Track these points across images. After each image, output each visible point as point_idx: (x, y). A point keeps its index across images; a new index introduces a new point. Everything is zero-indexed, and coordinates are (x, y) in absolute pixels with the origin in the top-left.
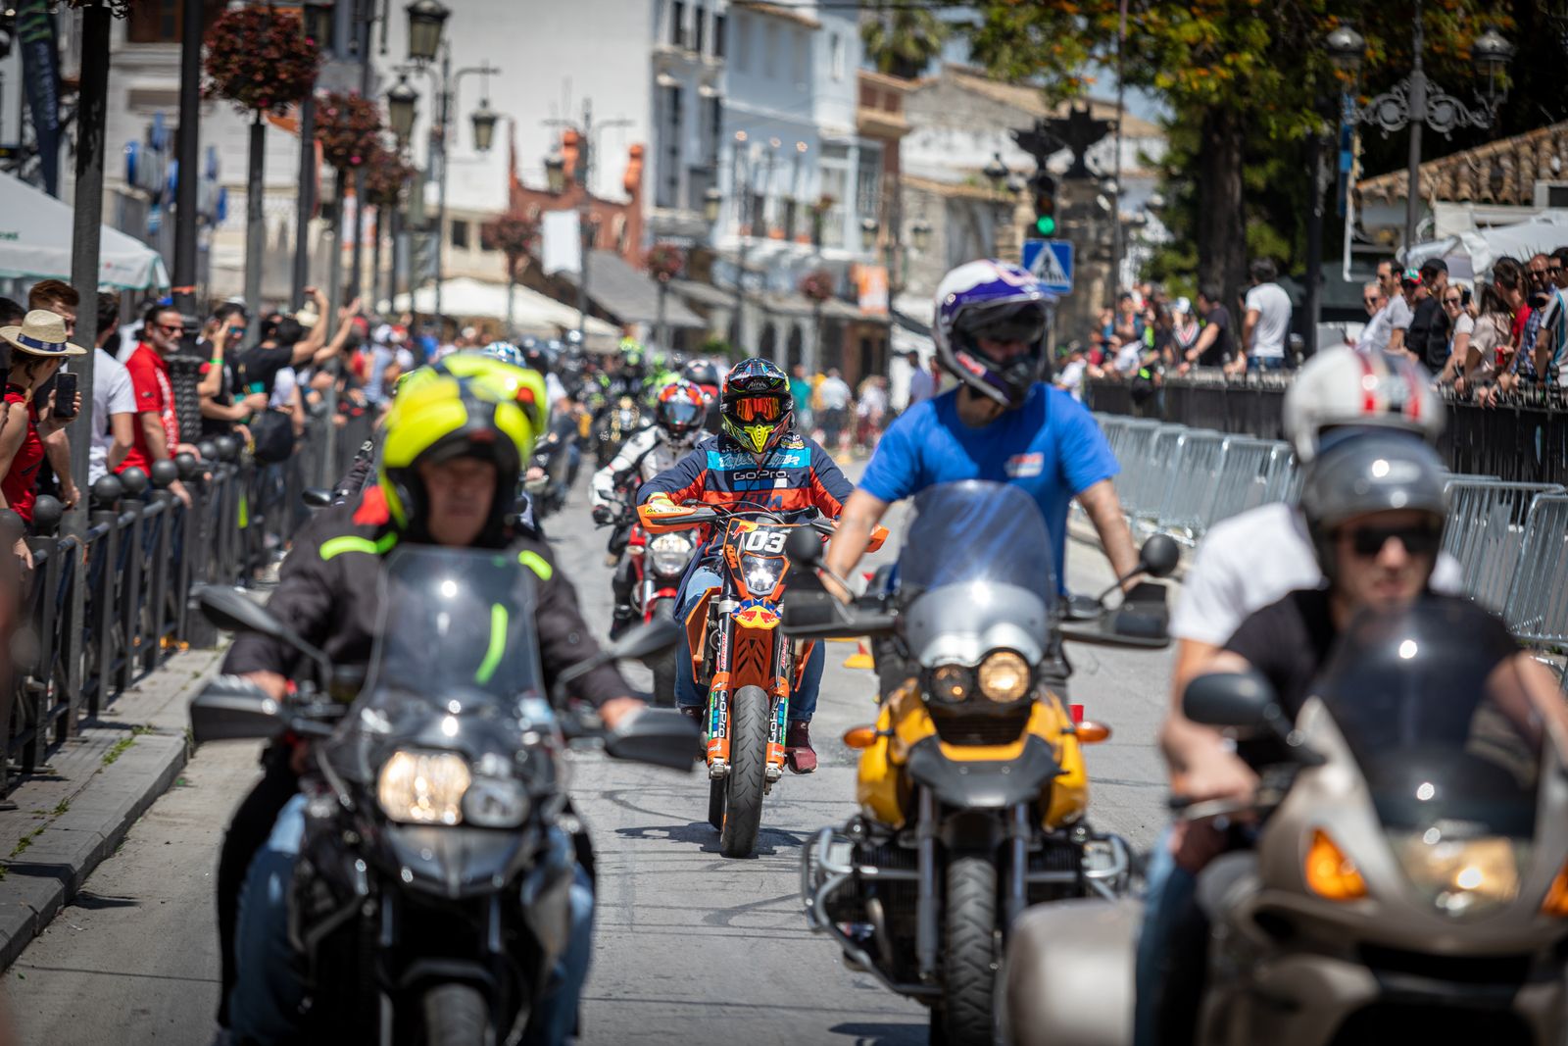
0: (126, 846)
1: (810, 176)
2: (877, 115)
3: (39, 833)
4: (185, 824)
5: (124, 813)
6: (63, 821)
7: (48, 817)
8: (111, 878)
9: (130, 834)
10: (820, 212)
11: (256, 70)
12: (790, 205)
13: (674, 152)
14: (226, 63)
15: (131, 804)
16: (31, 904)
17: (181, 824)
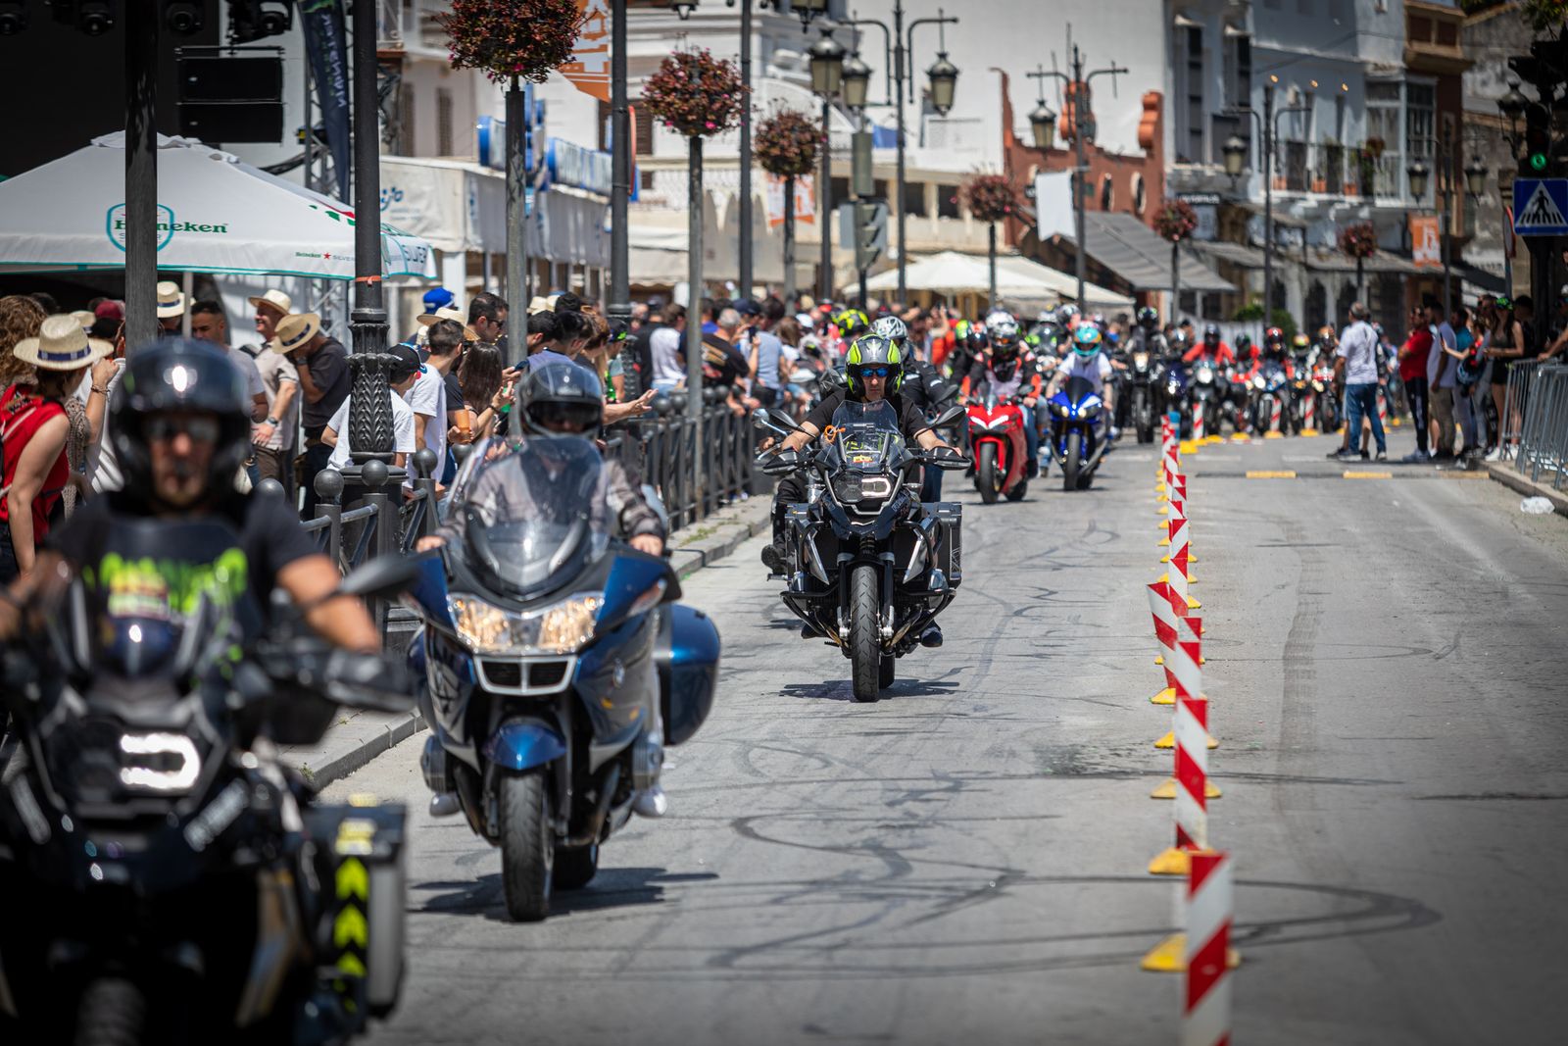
1: (1357, 117)
2: (1432, 48)
10: (1368, 158)
11: (508, 31)
12: (1333, 152)
13: (1196, 100)
14: (473, 26)
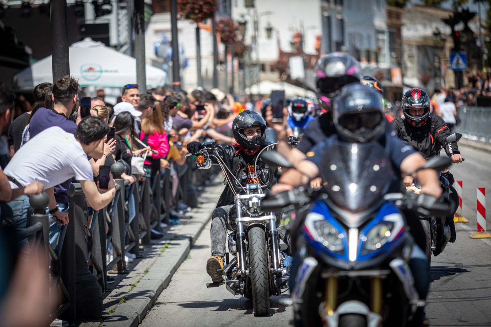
0: (171, 284)
2: (394, 21)
3: (138, 282)
4: (192, 273)
5: (169, 271)
6: (147, 276)
7: (141, 275)
8: (166, 297)
9: (172, 279)
10: (377, 53)
11: (196, 9)
12: (369, 52)
13: (330, 37)
15: (172, 267)
16: (136, 311)
17: (191, 273)
